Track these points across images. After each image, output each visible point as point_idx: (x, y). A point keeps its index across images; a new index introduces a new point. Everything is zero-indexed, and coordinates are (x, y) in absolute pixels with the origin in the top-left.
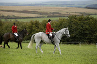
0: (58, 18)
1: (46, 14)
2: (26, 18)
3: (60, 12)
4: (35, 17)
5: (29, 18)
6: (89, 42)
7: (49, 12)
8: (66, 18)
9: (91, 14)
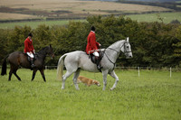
0: (67, 22)
1: (45, 13)
2: (7, 21)
3: (70, 10)
4: (24, 20)
5: (12, 21)
6: (125, 65)
7: (49, 10)
8: (82, 21)
9: (128, 14)
